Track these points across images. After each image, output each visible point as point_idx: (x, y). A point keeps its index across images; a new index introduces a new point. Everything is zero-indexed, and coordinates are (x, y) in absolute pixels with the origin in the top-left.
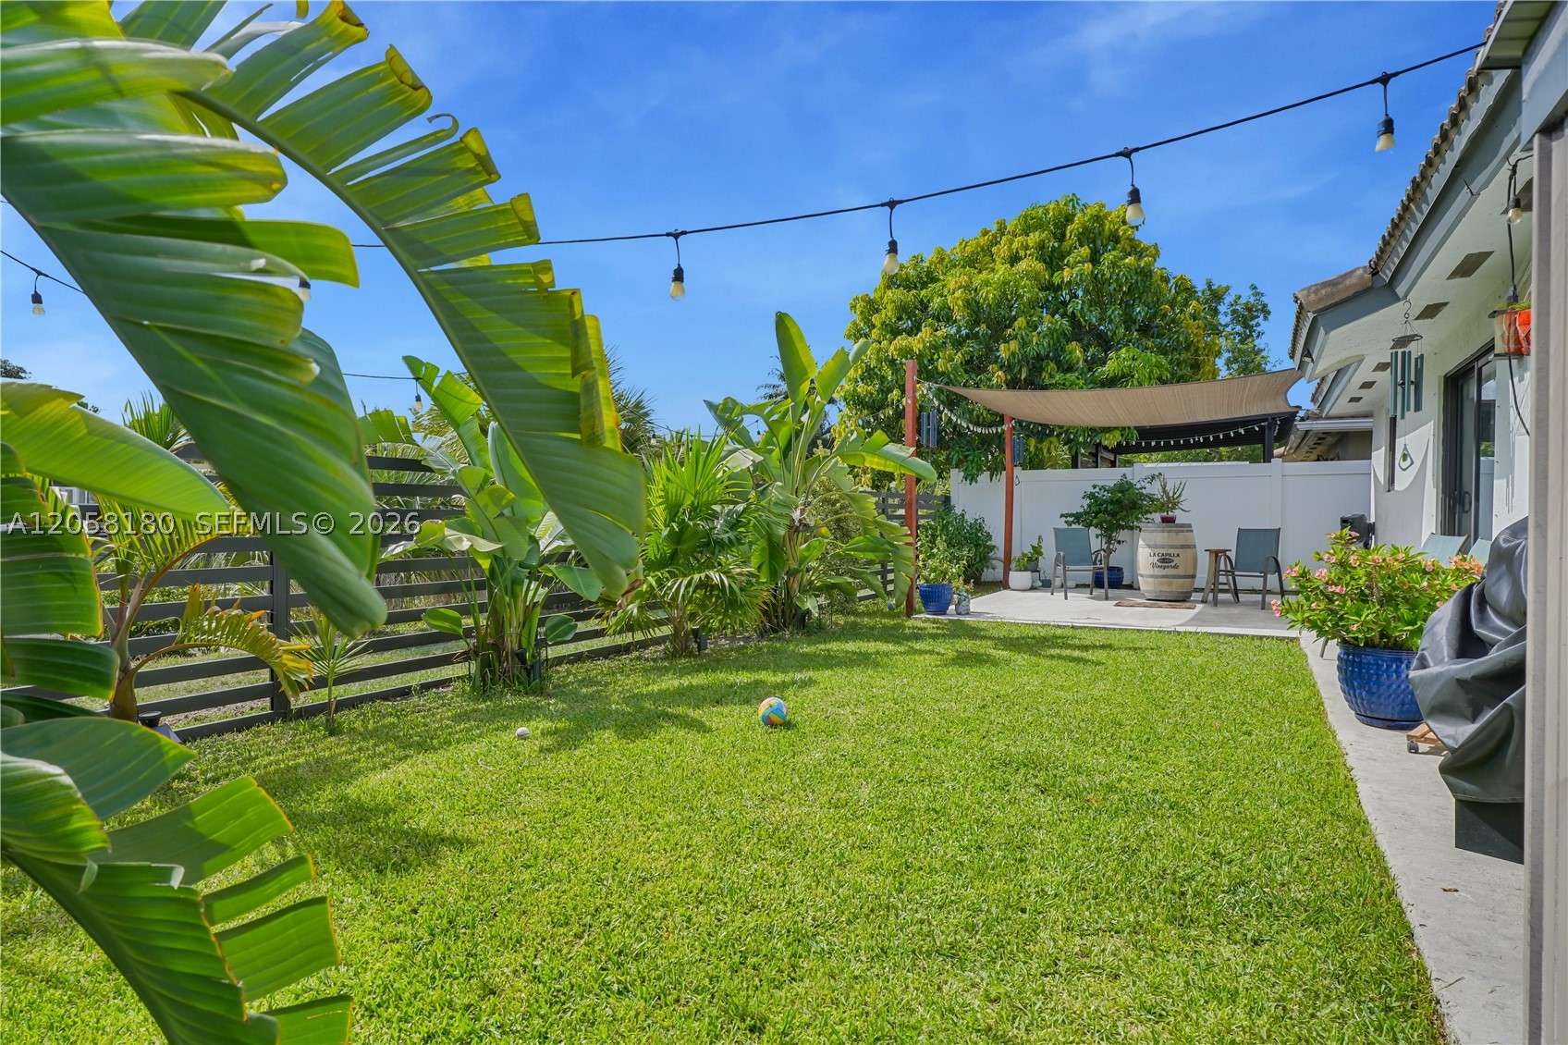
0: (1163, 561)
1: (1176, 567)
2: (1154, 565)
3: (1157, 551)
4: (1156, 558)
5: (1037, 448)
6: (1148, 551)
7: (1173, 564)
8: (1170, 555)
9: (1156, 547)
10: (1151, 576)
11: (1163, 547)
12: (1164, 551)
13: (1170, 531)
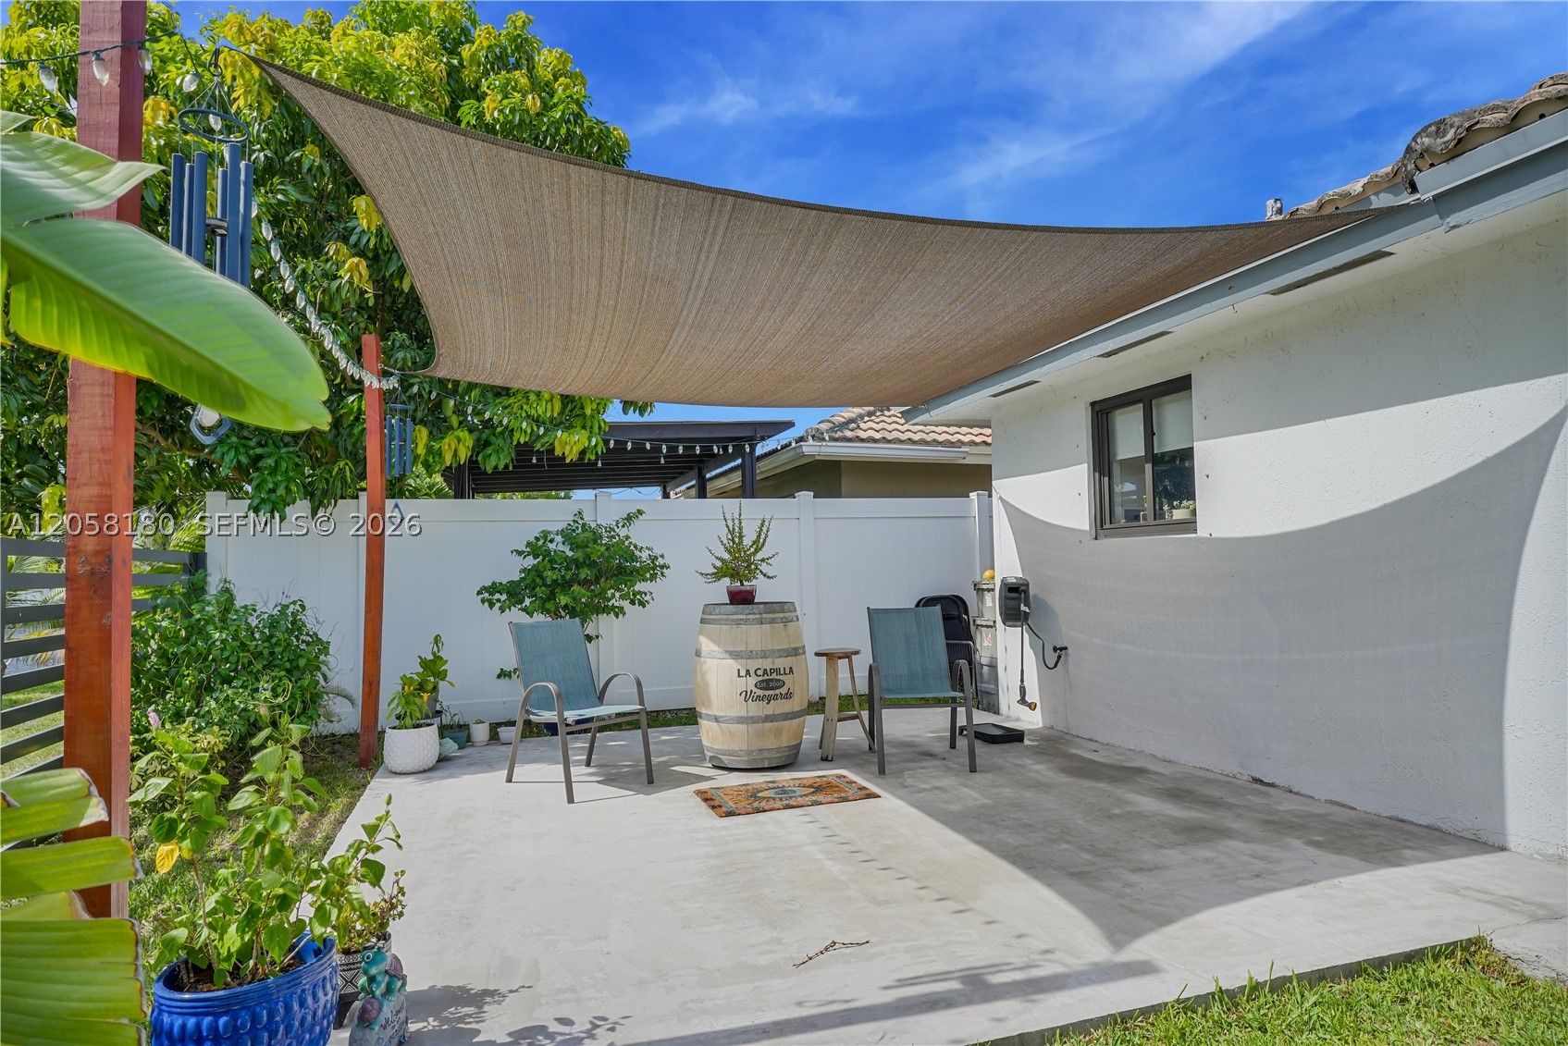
0: (766, 685)
1: (788, 696)
2: (747, 696)
3: (753, 664)
4: (752, 681)
5: (429, 450)
6: (733, 665)
7: (784, 690)
8: (777, 671)
9: (751, 655)
10: (741, 720)
11: (764, 655)
12: (767, 664)
13: (772, 621)
